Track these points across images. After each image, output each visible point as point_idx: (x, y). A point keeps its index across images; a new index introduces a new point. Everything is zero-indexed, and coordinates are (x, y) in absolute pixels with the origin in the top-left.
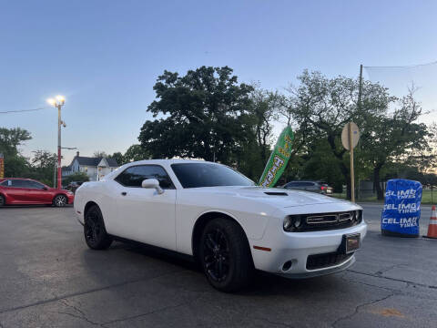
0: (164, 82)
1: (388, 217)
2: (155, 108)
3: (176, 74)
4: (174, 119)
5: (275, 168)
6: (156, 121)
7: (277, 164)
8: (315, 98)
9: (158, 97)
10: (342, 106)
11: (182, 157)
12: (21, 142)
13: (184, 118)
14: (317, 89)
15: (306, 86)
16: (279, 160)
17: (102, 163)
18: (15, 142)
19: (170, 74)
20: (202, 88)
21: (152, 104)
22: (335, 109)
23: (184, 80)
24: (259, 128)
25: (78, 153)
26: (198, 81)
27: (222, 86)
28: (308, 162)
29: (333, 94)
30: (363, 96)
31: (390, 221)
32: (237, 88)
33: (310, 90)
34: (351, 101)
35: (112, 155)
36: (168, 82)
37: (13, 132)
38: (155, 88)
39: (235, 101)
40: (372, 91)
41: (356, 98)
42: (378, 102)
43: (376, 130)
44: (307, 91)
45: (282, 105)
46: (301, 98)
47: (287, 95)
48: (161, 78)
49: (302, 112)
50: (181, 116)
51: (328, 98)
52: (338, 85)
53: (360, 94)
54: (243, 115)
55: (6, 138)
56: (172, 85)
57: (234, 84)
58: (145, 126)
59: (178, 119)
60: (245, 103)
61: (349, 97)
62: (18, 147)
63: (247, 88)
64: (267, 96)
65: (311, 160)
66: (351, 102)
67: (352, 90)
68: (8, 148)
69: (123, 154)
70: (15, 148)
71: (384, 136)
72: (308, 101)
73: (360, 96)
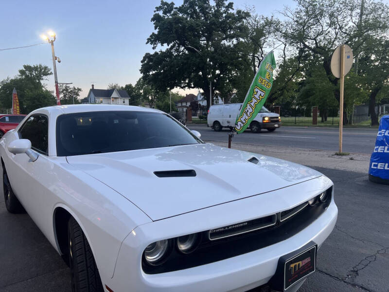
0: (161, 13)
1: (378, 161)
2: (154, 40)
3: (173, 4)
4: (173, 51)
5: (254, 101)
6: (156, 53)
7: (257, 96)
8: (311, 21)
9: (156, 28)
10: (341, 28)
11: (182, 88)
12: (44, 77)
13: (182, 48)
14: (314, 11)
15: (303, 9)
16: (259, 92)
17: (115, 95)
18: (39, 77)
19: (166, 4)
20: (198, 17)
21: (151, 36)
22: (333, 32)
23: (181, 10)
24: (254, 56)
25: (93, 86)
26: (195, 10)
27: (217, 14)
28: (304, 88)
29: (331, 16)
30: (364, 17)
31: (380, 166)
32: (233, 14)
33: (307, 12)
34: (350, 22)
35: (124, 86)
36: (165, 13)
37: (36, 68)
38: (153, 20)
39: (231, 28)
40: (374, 10)
41: (356, 19)
42: (380, 22)
43: (376, 53)
44: (303, 14)
45: (277, 30)
46: (297, 21)
47: (282, 19)
48: (158, 9)
49: (298, 37)
50: (179, 47)
51: (326, 20)
52: (337, 5)
53: (361, 14)
54: (239, 43)
55: (31, 74)
56: (169, 16)
57: (231, 11)
58: (145, 58)
59: (177, 50)
60: (241, 30)
61: (349, 18)
62: (42, 82)
63: (243, 15)
64: (262, 22)
65: (307, 87)
66: (351, 24)
67: (352, 10)
68: (34, 83)
69: (134, 85)
70: (39, 83)
71: (384, 59)
72: (304, 24)
73: (361, 16)
